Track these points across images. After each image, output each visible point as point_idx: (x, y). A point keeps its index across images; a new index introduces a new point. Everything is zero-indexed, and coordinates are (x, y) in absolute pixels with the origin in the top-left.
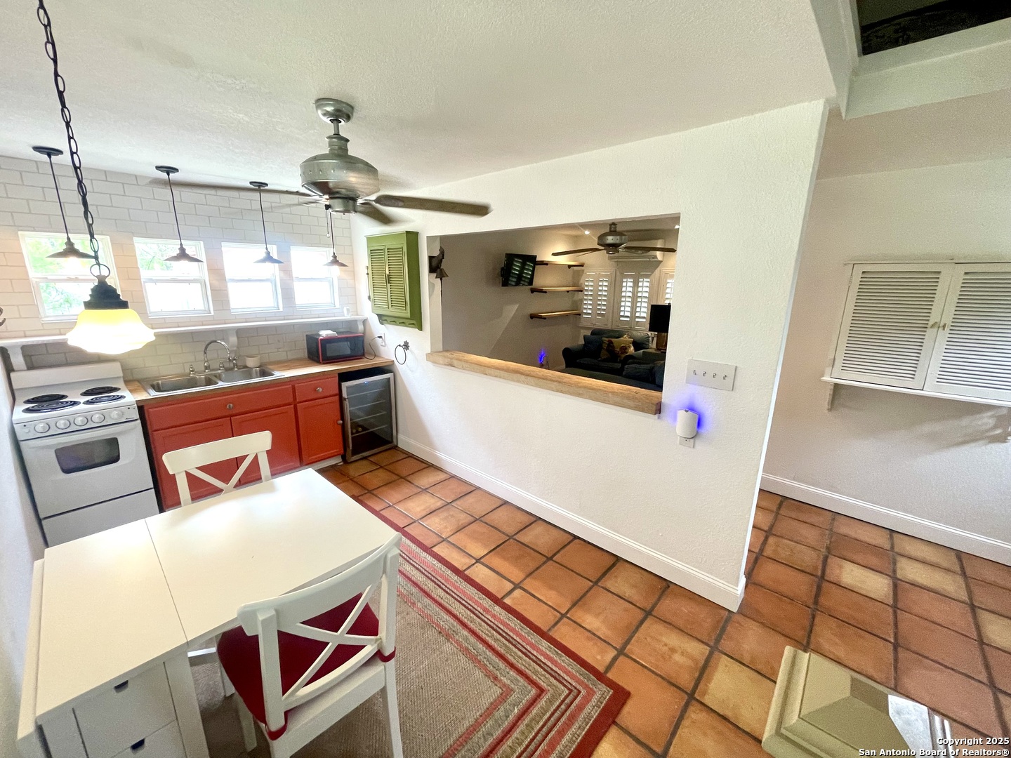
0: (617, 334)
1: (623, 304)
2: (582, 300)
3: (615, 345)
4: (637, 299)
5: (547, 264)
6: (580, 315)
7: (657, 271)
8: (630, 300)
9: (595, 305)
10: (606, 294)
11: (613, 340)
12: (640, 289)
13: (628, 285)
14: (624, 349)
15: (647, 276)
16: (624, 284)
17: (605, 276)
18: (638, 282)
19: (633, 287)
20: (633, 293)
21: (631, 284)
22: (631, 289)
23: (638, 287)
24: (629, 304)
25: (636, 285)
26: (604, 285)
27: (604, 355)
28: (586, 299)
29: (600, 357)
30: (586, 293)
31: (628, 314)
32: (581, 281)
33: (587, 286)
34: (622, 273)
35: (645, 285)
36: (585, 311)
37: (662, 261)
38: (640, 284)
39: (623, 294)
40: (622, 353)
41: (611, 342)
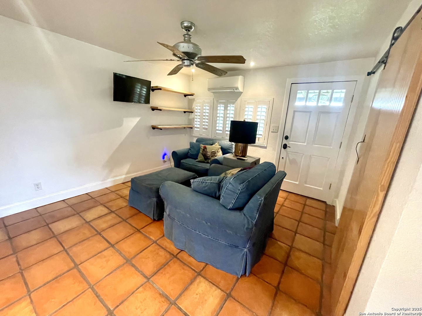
0: (211, 142)
1: (218, 122)
2: (194, 119)
3: (208, 150)
4: (226, 119)
5: (160, 89)
6: (192, 128)
7: (239, 100)
8: (222, 119)
9: (201, 122)
10: (208, 115)
11: (207, 146)
12: (228, 112)
13: (221, 108)
14: (214, 153)
15: (233, 103)
16: (219, 108)
17: (208, 103)
18: (227, 107)
19: (224, 110)
20: (224, 114)
21: (223, 108)
22: (223, 112)
23: (227, 110)
24: (222, 122)
25: (226, 108)
26: (207, 109)
27: (200, 157)
28: (196, 118)
29: (197, 159)
30: (196, 114)
31: (221, 129)
32: (193, 106)
33: (196, 109)
34: (217, 101)
35: (231, 108)
36: (196, 126)
37: (242, 93)
38: (229, 108)
39: (218, 115)
40: (212, 156)
41: (205, 148)
